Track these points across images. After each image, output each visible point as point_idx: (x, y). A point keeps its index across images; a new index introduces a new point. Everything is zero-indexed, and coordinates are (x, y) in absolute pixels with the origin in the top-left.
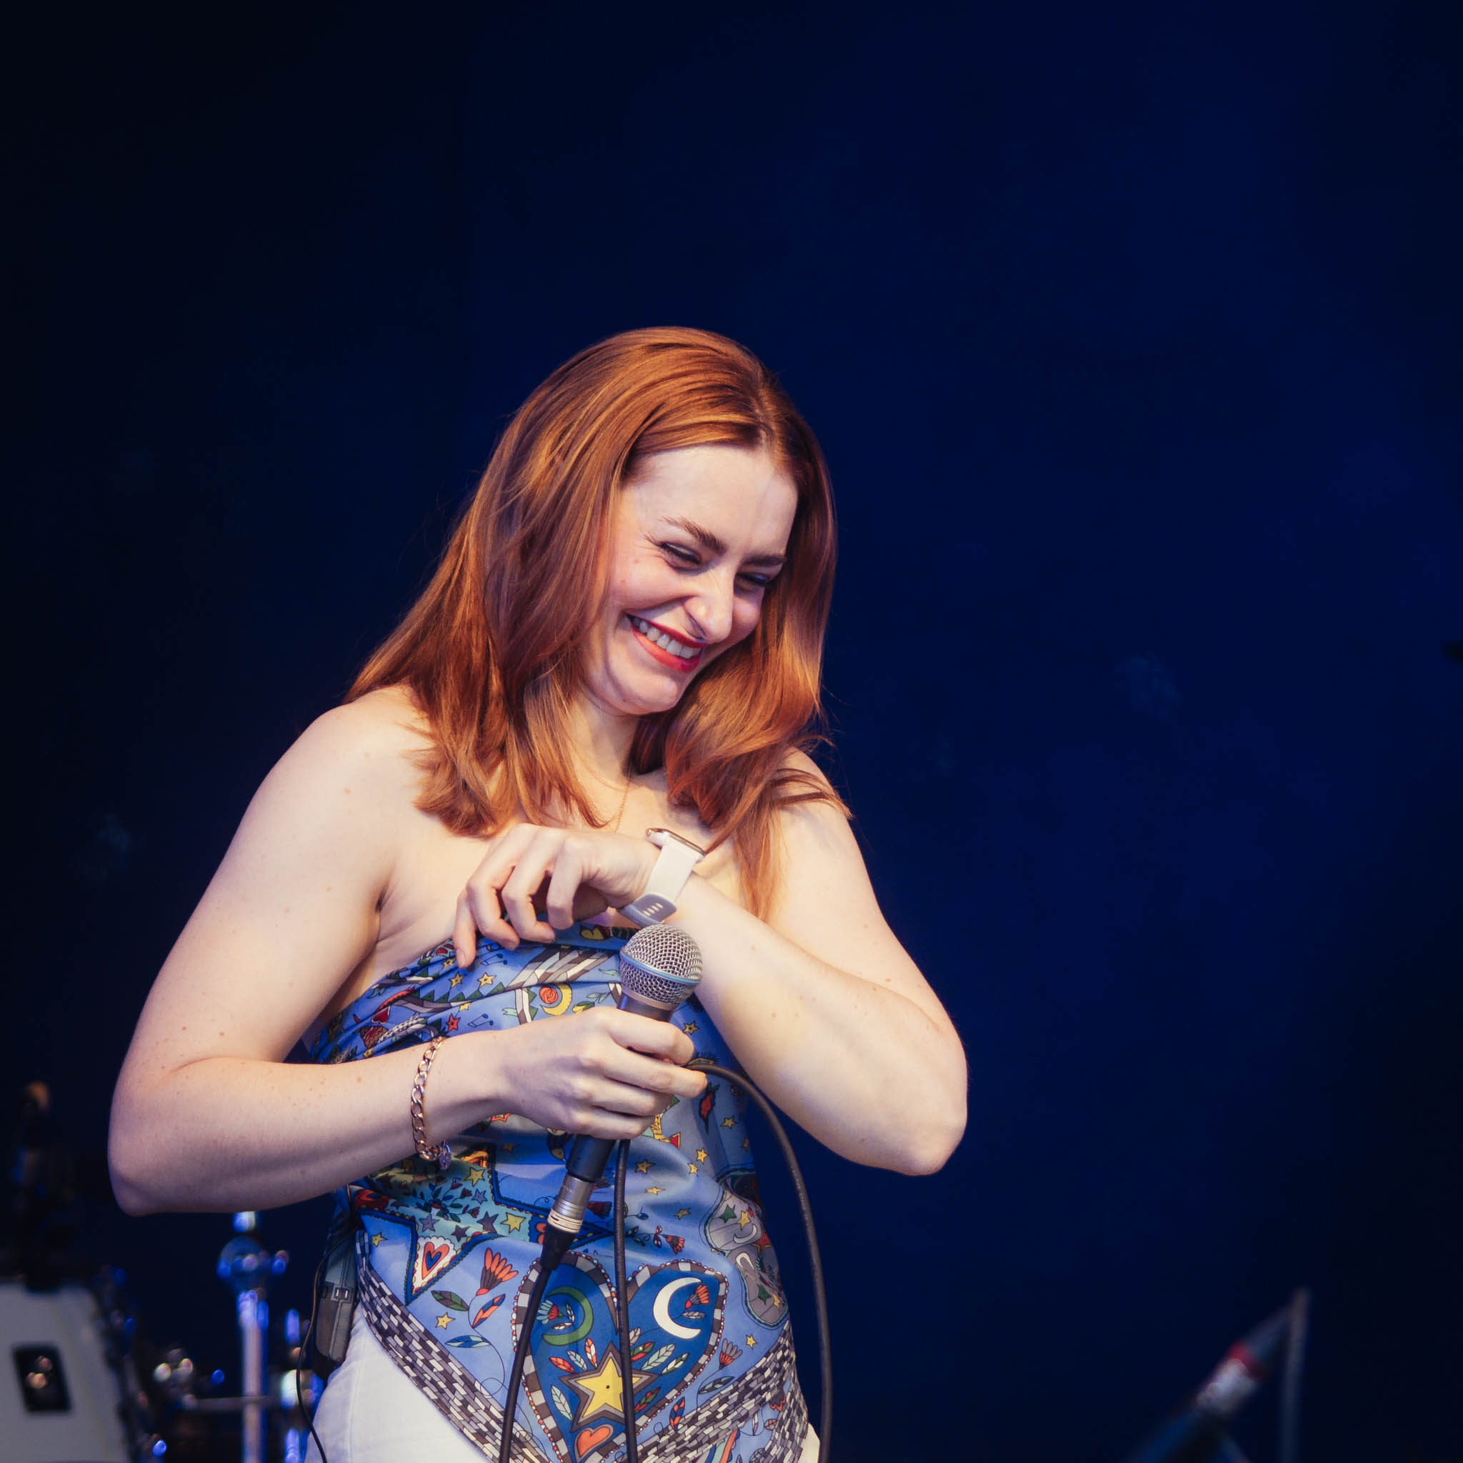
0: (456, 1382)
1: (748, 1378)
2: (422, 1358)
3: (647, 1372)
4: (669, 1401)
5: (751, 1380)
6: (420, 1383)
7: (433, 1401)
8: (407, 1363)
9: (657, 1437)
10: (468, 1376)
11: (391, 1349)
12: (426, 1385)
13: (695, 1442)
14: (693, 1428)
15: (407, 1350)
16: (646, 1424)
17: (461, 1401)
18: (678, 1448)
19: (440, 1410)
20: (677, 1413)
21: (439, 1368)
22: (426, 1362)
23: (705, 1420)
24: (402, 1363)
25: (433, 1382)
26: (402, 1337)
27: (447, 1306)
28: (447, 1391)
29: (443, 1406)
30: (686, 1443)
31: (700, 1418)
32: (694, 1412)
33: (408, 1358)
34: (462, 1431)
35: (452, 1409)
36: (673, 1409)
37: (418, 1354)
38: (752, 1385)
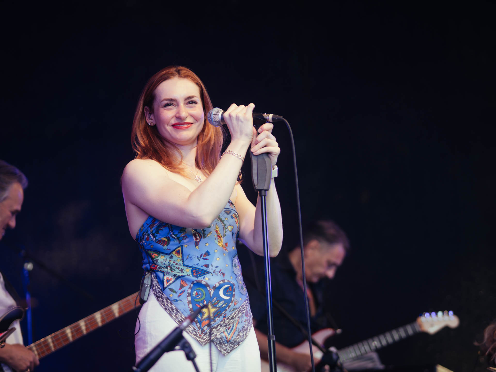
0: (174, 309)
1: (240, 308)
2: (166, 304)
3: (218, 307)
4: (223, 314)
5: (241, 308)
6: (166, 309)
7: (169, 314)
8: (163, 304)
9: (220, 322)
10: (177, 309)
11: (159, 301)
12: (167, 310)
13: (229, 323)
14: (228, 320)
15: (163, 301)
16: (218, 320)
17: (175, 314)
18: (225, 325)
19: (170, 316)
20: (224, 317)
21: (170, 306)
22: (167, 305)
23: (231, 318)
24: (161, 304)
25: (169, 309)
26: (162, 298)
27: (172, 292)
28: (172, 311)
29: (171, 315)
30: (227, 324)
31: (230, 318)
32: (228, 317)
33: (163, 303)
34: (175, 321)
35: (173, 316)
36: (224, 316)
37: (165, 303)
38: (241, 309)
